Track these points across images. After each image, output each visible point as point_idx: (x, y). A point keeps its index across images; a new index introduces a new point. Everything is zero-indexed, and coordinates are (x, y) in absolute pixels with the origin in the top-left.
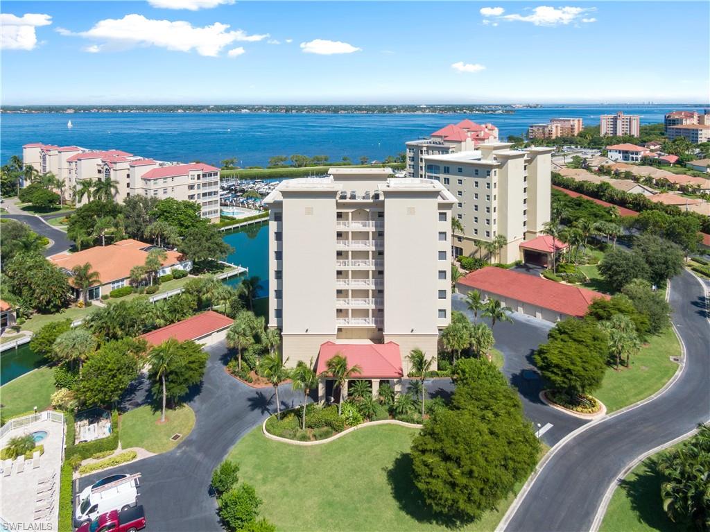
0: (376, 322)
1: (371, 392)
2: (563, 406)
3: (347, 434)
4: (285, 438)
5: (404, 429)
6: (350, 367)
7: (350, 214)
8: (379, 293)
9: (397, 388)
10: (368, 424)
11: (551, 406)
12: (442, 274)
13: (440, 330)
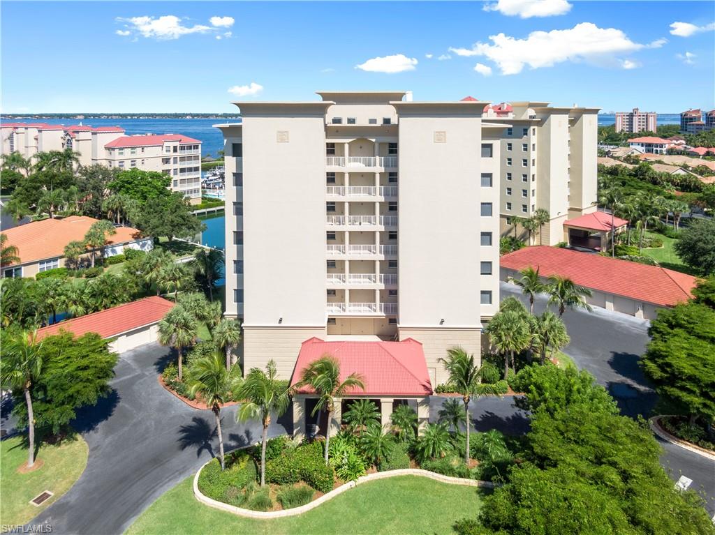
0: (386, 309)
1: (379, 420)
2: (697, 444)
3: (338, 495)
4: (228, 503)
5: (437, 487)
6: (343, 378)
7: (347, 146)
8: (391, 266)
9: (423, 412)
10: (373, 476)
11: (675, 443)
12: (486, 237)
13: (483, 322)
